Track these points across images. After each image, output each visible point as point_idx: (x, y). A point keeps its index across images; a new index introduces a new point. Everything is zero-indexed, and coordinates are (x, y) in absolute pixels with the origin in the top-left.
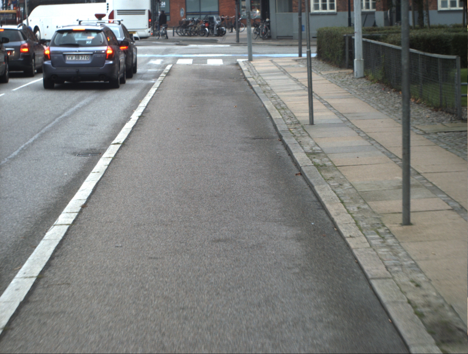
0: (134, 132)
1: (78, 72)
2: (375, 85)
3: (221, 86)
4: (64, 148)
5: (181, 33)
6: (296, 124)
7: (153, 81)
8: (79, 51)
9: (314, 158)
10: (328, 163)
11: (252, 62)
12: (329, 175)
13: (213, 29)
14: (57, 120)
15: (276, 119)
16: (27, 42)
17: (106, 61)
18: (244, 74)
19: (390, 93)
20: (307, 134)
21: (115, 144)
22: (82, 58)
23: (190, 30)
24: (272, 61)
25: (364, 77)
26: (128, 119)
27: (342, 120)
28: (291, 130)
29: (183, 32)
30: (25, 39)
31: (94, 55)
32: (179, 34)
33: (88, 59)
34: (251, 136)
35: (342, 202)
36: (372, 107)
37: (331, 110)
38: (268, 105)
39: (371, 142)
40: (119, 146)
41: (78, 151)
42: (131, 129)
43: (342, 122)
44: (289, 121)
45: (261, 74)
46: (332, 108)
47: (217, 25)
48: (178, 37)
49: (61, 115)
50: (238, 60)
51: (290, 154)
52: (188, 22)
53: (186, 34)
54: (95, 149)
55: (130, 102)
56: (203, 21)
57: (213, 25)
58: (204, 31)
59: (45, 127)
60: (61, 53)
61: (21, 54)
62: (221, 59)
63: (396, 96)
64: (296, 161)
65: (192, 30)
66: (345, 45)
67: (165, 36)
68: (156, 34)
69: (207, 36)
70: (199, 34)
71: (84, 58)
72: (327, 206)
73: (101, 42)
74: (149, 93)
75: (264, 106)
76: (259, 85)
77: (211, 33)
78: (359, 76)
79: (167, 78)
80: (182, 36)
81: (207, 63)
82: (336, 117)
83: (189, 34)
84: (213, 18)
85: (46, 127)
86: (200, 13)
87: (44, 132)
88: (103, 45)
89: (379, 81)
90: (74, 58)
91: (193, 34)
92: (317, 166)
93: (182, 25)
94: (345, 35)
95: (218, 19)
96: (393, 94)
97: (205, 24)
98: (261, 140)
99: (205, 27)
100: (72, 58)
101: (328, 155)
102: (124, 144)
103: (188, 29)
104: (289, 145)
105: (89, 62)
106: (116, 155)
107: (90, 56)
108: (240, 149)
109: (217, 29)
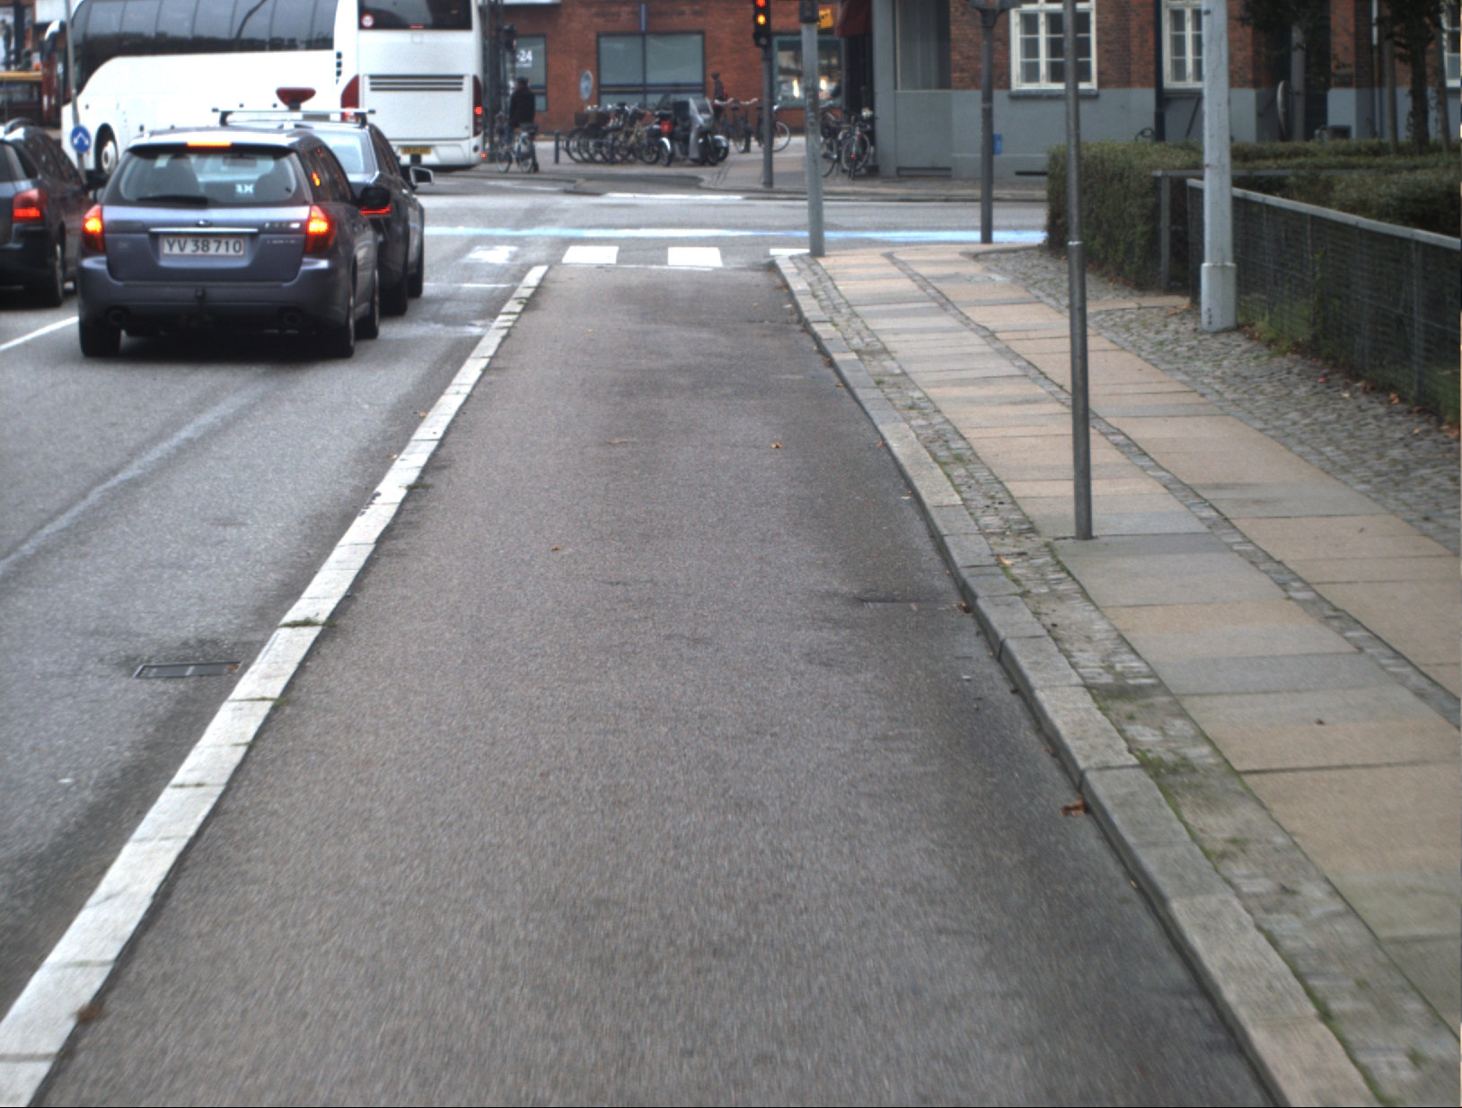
0: (383, 560)
1: (202, 298)
2: (1285, 362)
3: (721, 355)
4: (95, 632)
5: (581, 154)
6: (1020, 533)
7: (475, 331)
8: (209, 224)
9: (1131, 718)
10: (1199, 753)
11: (822, 261)
12: (1218, 826)
13: (686, 140)
14: (94, 496)
15: (940, 507)
16: (37, 185)
17: (305, 260)
18: (797, 306)
19: (1352, 396)
20: (1076, 586)
21: (294, 625)
22: (217, 249)
23: (610, 142)
24: (889, 256)
25: (1238, 328)
26: (366, 495)
27: (1201, 519)
28: (1008, 562)
29: (587, 151)
30: (30, 173)
31: (262, 237)
32: (576, 156)
33: (241, 253)
34: (845, 589)
35: (1326, 1016)
36: (1301, 455)
37: (1143, 469)
38: (902, 441)
39: (1349, 634)
40: (310, 634)
41: (148, 652)
42: (371, 548)
43: (1203, 528)
44: (991, 521)
45: (858, 309)
46: (1145, 462)
47: (701, 127)
48: (570, 164)
49: (114, 472)
50: (773, 251)
51: (1022, 689)
52: (604, 117)
53: (599, 157)
54: (215, 642)
55: (384, 416)
56: (653, 115)
57: (688, 129)
58: (656, 148)
59: (41, 527)
60: (143, 227)
61: (15, 226)
62: (714, 246)
63: (1381, 410)
64: (1056, 733)
65: (617, 143)
66: (1157, 206)
67: (530, 161)
68: (500, 155)
69: (668, 165)
70: (642, 158)
71: (227, 249)
72: (1259, 1038)
73: (288, 190)
74: (456, 380)
75: (886, 445)
76: (857, 352)
77: (678, 154)
78: (1218, 324)
79: (525, 317)
80: (585, 161)
81: (665, 263)
82: (1171, 504)
83: (608, 156)
84: (685, 105)
85: (47, 530)
86: (643, 89)
87: (32, 552)
88: (296, 201)
89: (1297, 345)
90: (189, 248)
91: (622, 156)
92: (1149, 765)
93: (586, 126)
94: (1159, 173)
95: (703, 110)
96: (1363, 400)
97: (659, 123)
98: (889, 605)
99: (659, 134)
100: (182, 249)
101: (1186, 704)
102: (331, 628)
103: (605, 141)
104: (1012, 645)
105: (244, 263)
106: (290, 686)
107: (247, 239)
108: (809, 657)
109: (701, 141)
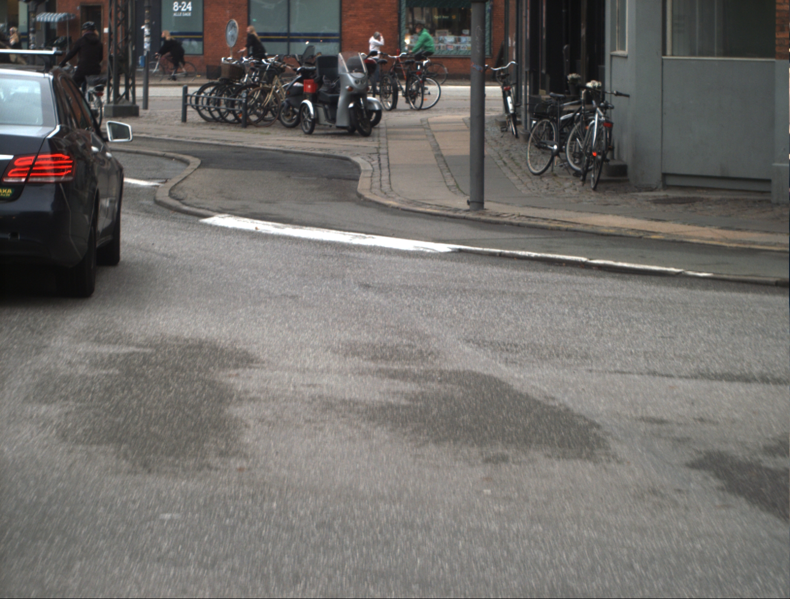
5: (211, 113)
13: (334, 103)
23: (244, 100)
29: (218, 110)
32: (205, 113)
47: (351, 88)
52: (238, 71)
56: (295, 70)
57: (336, 90)
58: (297, 110)
65: (251, 102)
69: (310, 133)
70: (279, 119)
77: (323, 120)
84: (334, 60)
91: (258, 115)
95: (354, 67)
97: (299, 81)
99: (299, 94)
103: (237, 99)
109: (351, 105)
